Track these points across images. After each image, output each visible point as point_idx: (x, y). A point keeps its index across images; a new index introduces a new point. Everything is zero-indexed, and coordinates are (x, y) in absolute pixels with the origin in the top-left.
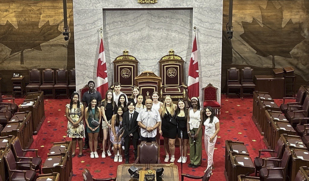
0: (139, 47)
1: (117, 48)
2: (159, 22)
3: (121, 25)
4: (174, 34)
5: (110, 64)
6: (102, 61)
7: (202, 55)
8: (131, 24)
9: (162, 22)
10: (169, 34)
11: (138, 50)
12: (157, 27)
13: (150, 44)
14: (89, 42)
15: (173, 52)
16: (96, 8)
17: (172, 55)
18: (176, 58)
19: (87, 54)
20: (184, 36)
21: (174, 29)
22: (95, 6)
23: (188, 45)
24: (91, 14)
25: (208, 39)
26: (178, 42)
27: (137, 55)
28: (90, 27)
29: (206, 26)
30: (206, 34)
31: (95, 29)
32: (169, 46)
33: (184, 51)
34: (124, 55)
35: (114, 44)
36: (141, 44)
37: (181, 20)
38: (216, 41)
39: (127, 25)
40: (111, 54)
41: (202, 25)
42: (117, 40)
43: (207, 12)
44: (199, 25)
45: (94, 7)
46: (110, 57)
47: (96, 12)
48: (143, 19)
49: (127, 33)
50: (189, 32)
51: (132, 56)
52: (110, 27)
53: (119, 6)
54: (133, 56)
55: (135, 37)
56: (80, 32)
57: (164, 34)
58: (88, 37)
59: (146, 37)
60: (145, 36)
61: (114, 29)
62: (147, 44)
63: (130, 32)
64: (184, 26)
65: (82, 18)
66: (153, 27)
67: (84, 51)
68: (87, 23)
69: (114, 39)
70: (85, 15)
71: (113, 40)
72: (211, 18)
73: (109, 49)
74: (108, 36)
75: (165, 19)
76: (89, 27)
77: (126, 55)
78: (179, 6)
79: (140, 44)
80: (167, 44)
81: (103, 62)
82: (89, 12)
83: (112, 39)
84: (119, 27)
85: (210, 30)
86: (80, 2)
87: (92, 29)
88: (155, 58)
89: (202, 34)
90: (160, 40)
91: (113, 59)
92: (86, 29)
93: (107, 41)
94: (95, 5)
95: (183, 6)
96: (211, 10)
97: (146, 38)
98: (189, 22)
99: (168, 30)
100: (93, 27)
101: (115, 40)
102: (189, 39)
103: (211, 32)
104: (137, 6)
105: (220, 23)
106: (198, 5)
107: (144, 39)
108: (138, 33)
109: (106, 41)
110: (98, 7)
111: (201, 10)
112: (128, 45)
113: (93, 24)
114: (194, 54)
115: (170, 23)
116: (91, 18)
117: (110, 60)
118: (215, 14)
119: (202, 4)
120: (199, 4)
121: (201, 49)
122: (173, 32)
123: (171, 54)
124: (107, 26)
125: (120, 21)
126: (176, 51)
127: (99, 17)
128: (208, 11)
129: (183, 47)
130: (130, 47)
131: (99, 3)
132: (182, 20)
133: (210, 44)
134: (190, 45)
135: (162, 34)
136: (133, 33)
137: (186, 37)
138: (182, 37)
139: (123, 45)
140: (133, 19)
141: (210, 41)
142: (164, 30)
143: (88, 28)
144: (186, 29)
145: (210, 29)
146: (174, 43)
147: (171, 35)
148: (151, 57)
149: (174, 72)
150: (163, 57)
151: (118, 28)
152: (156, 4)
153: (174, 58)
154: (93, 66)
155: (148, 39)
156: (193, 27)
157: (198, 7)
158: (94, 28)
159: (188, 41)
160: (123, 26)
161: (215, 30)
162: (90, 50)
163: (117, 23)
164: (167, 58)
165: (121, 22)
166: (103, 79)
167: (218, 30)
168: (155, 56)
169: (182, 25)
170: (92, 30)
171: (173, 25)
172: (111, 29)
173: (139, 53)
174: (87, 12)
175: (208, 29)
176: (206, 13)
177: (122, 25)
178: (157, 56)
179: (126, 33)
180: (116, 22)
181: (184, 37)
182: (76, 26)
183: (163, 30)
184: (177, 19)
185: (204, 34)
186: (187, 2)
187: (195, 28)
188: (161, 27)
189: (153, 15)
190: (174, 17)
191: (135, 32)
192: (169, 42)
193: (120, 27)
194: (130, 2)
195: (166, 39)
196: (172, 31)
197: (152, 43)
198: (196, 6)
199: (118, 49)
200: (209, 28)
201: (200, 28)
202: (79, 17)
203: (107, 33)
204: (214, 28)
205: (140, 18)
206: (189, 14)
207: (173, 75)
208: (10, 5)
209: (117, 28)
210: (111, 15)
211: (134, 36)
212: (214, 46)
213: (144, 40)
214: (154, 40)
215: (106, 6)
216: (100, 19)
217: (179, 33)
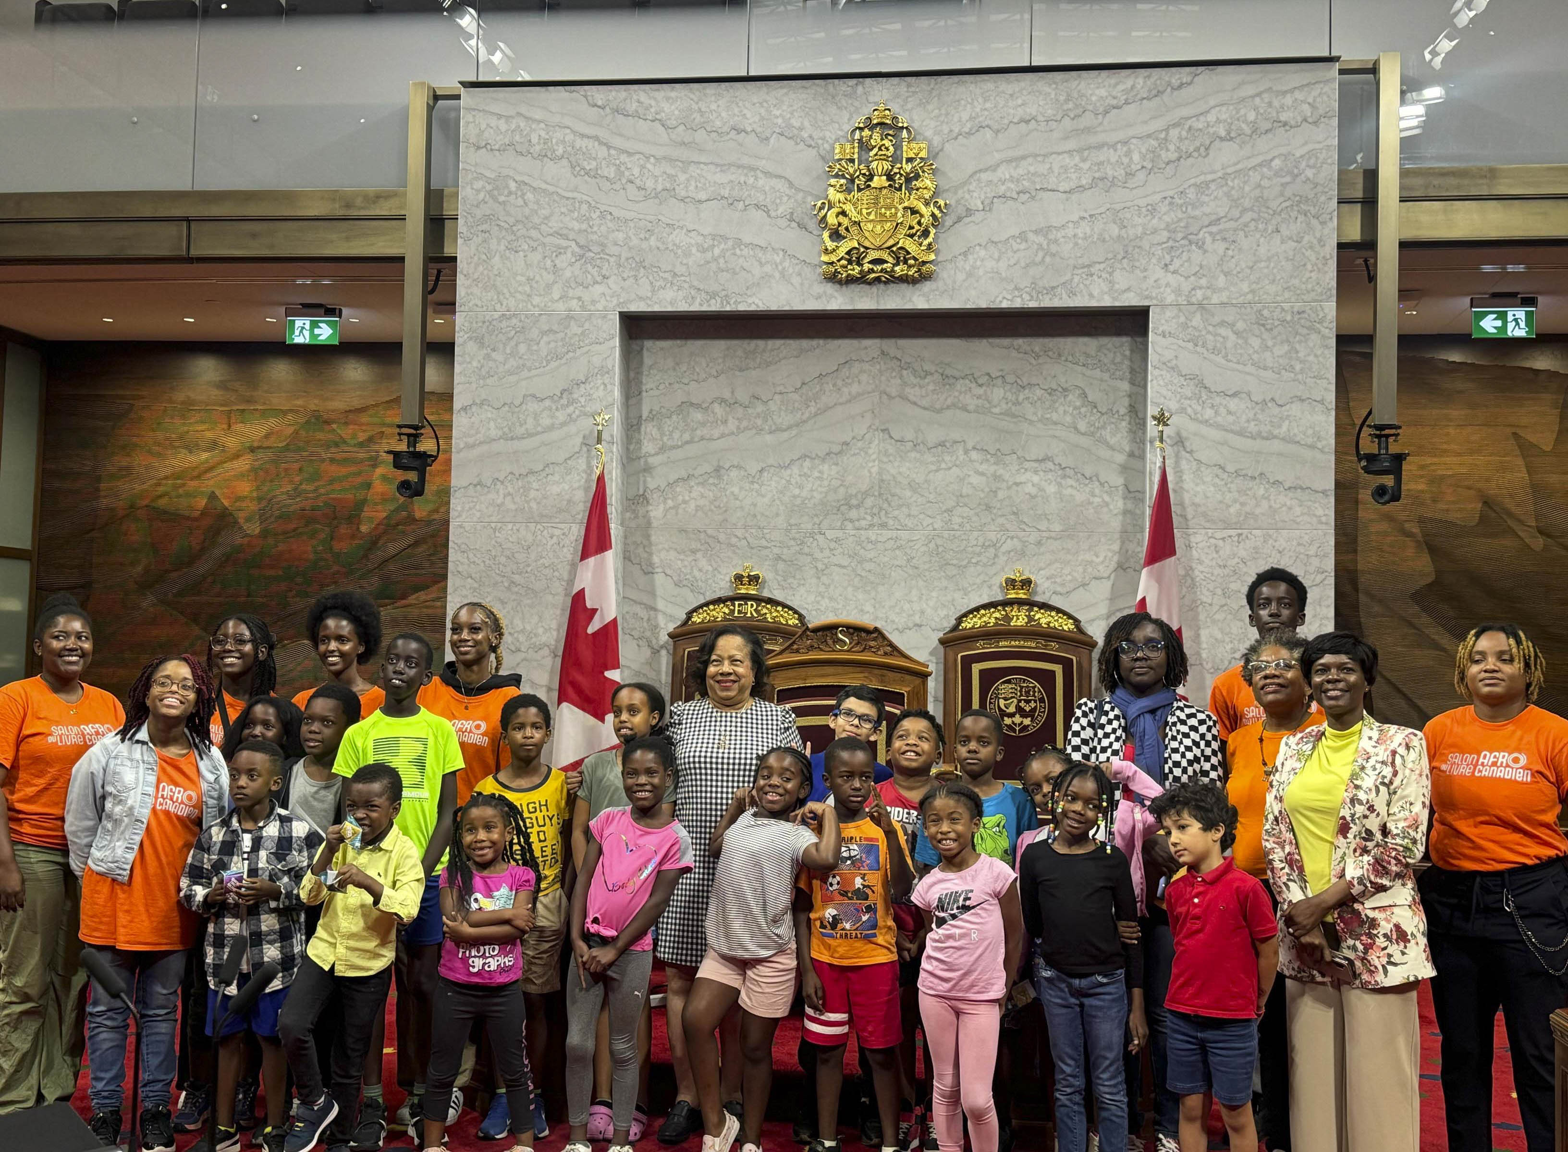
0: (827, 553)
1: (699, 555)
2: (948, 407)
3: (725, 422)
4: (1036, 479)
5: (656, 652)
6: (594, 611)
7: (1206, 597)
8: (785, 419)
9: (965, 409)
10: (1007, 476)
11: (819, 573)
12: (933, 436)
13: (890, 534)
14: (534, 505)
15: (1026, 583)
16: (583, 308)
17: (1020, 603)
18: (1043, 621)
19: (517, 578)
20: (1093, 495)
21: (1036, 452)
22: (579, 299)
23: (1116, 547)
24: (552, 345)
25: (1243, 499)
26: (1057, 527)
27: (811, 598)
28: (546, 421)
29: (1231, 418)
30: (1231, 468)
31: (572, 429)
32: (1005, 548)
33: (1093, 582)
34: (732, 599)
35: (682, 531)
36: (840, 534)
37: (1073, 398)
38: (1298, 510)
39: (759, 422)
40: (659, 592)
41: (1209, 413)
42: (698, 508)
43: (1237, 333)
44: (1189, 410)
45: (574, 304)
46: (655, 610)
47: (583, 333)
48: (855, 388)
49: (761, 471)
50: (1124, 469)
51: (784, 606)
52: (662, 434)
53: (713, 295)
54: (789, 603)
55: (804, 494)
56: (485, 448)
57: (975, 480)
58: (531, 478)
59: (866, 494)
60: (864, 487)
61: (687, 443)
62: (872, 534)
63: (771, 461)
64: (1092, 434)
65: (501, 369)
66: (909, 435)
67: (503, 560)
68: (525, 396)
69: (685, 502)
70: (522, 348)
71: (676, 507)
72: (1265, 368)
73: (651, 564)
74: (652, 484)
75: (981, 391)
76: (536, 416)
77: (746, 598)
78: (1064, 296)
79: (830, 534)
80: (992, 536)
81: (597, 617)
82: (544, 333)
83: (670, 503)
84: (716, 433)
85: (1258, 444)
86: (499, 275)
87: (552, 428)
88: (917, 619)
89: (1208, 466)
90: (949, 511)
91: (671, 618)
92: (519, 431)
93: (646, 516)
94: (579, 292)
95: (1091, 295)
96: (1261, 322)
97: (869, 502)
98: (1123, 411)
99: (998, 457)
100: (561, 416)
101: (692, 505)
102: (1125, 512)
103: (1259, 452)
104: (818, 297)
105: (1322, 402)
106: (1178, 291)
107: (858, 507)
108: (825, 467)
109: (636, 517)
110: (593, 302)
111: (1197, 320)
112: (764, 543)
113: (564, 401)
114: (1159, 579)
115: (1007, 413)
116: (554, 364)
117: (656, 627)
118: (1286, 347)
119: (1203, 282)
120: (1186, 286)
121: (1201, 562)
122: (1027, 465)
123: (1012, 595)
124: (649, 429)
125: (723, 401)
126: (1047, 584)
127: (597, 361)
128: (1240, 325)
129: (1088, 557)
130: (776, 550)
131: (599, 279)
132: (1084, 395)
133: (1257, 532)
134: (1131, 547)
135: (961, 480)
136: (795, 470)
137: (1107, 498)
138: (1080, 497)
139: (734, 540)
140: (796, 390)
141: (1258, 511)
142: (974, 455)
143: (530, 421)
144: (1104, 453)
145: (1253, 438)
146: (1033, 537)
147: (1017, 484)
148: (893, 617)
149: (1028, 702)
150: (965, 615)
151: (711, 439)
152: (927, 286)
153: (1030, 619)
154: (546, 651)
155: (881, 509)
156: (1152, 410)
157: (1182, 300)
158: (563, 424)
159: (1116, 524)
160: (740, 431)
161: (1288, 440)
162: (533, 556)
163: (707, 409)
164: (990, 618)
165: (731, 404)
166: (591, 720)
167: (1310, 441)
168: (916, 607)
169: (1082, 426)
170: (555, 435)
171: (1031, 422)
172: (670, 443)
173: (827, 586)
174: (534, 333)
175: (1241, 433)
176: (1233, 337)
177: (732, 425)
178: (929, 611)
179: (753, 467)
180: (698, 406)
181: (1097, 500)
182: (464, 409)
183: (966, 452)
184: (1051, 392)
185: (1222, 468)
186: (1111, 274)
187: (1161, 419)
188: (956, 435)
189: (908, 366)
190: (1034, 380)
191: (807, 463)
192: (1003, 529)
193: (723, 436)
194: (777, 275)
195: (988, 508)
196: (1022, 460)
197: (905, 528)
198: (1170, 298)
199: (703, 563)
200: (1252, 427)
201: (1192, 427)
202: (488, 357)
203: (645, 470)
204: (1285, 428)
205: (834, 385)
206: (1121, 363)
207: (1027, 721)
208: (233, 421)
209: (702, 439)
210: (670, 362)
211: (801, 487)
212: (1282, 543)
213: (853, 514)
214: (914, 511)
215: (641, 298)
216: (604, 371)
217: (1065, 477)
